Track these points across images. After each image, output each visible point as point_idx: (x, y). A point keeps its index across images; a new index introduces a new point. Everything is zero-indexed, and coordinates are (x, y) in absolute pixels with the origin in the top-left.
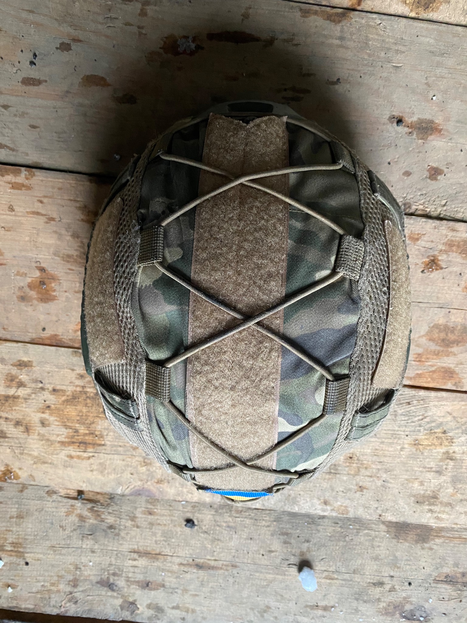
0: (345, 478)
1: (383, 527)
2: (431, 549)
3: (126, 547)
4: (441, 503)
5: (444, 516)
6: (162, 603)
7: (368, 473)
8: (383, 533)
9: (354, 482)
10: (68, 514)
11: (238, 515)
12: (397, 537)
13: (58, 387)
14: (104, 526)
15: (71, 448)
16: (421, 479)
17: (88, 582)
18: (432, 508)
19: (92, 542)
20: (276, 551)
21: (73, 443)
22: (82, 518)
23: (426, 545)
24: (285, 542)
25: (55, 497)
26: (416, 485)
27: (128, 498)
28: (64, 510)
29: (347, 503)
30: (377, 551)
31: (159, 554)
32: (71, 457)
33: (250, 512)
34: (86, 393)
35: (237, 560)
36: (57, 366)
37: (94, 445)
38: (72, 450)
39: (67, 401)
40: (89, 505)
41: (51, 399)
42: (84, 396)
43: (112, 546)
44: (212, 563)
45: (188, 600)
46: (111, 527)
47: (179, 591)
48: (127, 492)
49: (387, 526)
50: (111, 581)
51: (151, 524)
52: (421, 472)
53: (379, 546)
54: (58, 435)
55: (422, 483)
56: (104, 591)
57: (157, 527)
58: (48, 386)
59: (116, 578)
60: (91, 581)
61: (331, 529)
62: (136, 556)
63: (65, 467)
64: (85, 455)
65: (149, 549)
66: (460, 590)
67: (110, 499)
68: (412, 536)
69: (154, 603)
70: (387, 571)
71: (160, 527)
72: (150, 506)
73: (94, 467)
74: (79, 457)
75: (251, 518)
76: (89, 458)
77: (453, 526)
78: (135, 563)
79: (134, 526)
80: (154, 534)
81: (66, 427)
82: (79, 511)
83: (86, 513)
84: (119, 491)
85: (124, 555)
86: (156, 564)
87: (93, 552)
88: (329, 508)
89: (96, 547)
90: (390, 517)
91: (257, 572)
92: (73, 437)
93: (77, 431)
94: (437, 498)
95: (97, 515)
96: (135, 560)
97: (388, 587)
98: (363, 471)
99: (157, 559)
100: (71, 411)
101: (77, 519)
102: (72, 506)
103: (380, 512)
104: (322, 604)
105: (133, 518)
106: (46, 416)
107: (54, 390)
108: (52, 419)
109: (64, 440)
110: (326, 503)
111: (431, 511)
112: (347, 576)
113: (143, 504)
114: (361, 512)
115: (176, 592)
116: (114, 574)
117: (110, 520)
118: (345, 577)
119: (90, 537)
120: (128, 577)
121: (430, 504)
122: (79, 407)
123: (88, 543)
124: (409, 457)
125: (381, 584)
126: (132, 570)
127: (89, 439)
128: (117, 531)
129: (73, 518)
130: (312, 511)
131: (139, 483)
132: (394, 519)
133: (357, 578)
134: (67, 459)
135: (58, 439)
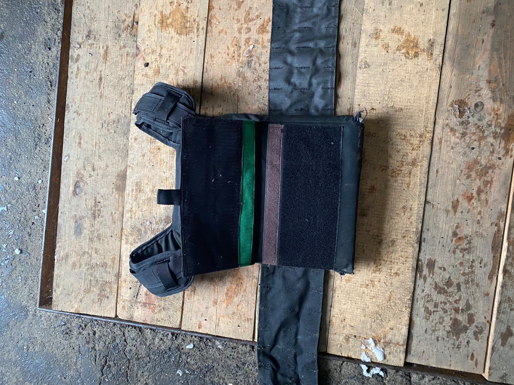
0: (148, 147)
1: (123, 169)
2: (113, 192)
3: (110, 43)
4: (137, 194)
5: (130, 197)
6: (80, 61)
7: (151, 158)
8: (120, 169)
9: (147, 152)
10: (126, 15)
11: (127, 97)
12: (118, 176)
13: (189, 10)
14: (120, 32)
15: (160, 16)
16: (149, 183)
17: (90, 25)
18: (135, 191)
19: (112, 26)
20: (109, 117)
21: (163, 17)
22: (124, 21)
23: (114, 190)
24: (114, 121)
25: (135, 8)
26: (146, 181)
27: (135, 43)
28: (128, 12)
29: (136, 149)
30: (110, 166)
31: (106, 60)
32: (155, 16)
33: (129, 103)
34: (187, 22)
35: (104, 98)
36: (199, 9)
37: (162, 27)
38: (159, 17)
39: (183, 14)
40: (130, 25)
41: (183, 6)
42: (185, 22)
43: (110, 36)
44: (102, 86)
45: (83, 74)
46: (120, 36)
47: (87, 70)
48: (138, 43)
49: (124, 170)
50: (92, 36)
51: (122, 56)
52: (153, 183)
53: (113, 167)
54: (166, 10)
55: (147, 184)
56: (86, 33)
57: (120, 58)
58: (190, 5)
59: (93, 39)
60: (91, 26)
61: (122, 143)
62: (105, 48)
63: (150, 13)
64: (157, 22)
65: (109, 54)
66: (91, 209)
67: (134, 36)
68: (119, 183)
69: (81, 58)
70: (100, 172)
71: (120, 60)
72: (131, 55)
73: (150, 27)
74: (155, 20)
75: (126, 104)
76: (155, 25)
77: (125, 202)
78: (101, 48)
79: (121, 47)
80: (117, 57)
81: (170, 14)
82: (127, 20)
83: (127, 23)
84: (139, 40)
85: (105, 42)
86: (101, 58)
87: (106, 27)
88: (133, 141)
89: (109, 29)
90: (129, 171)
91: (98, 108)
92: (165, 17)
93: (168, 19)
94: (139, 192)
95: (126, 29)
96: (103, 48)
97: (92, 173)
98: (152, 155)
99: (104, 59)
100: (178, 16)
101: (123, 19)
102: (130, 17)
103: (131, 166)
104: (82, 142)
105: (124, 47)
106: (175, 4)
107: (188, 8)
108: (174, 7)
109: (164, 12)
110: (136, 139)
111: (133, 190)
112: (97, 152)
113: (132, 51)
114: (131, 157)
115: (86, 69)
116: (95, 37)
117: (123, 35)
118: (96, 152)
119: (114, 25)
120: (94, 44)
121: (136, 189)
122: (180, 19)
123: (111, 25)
124: (160, 176)
125: (94, 170)
126: (98, 46)
127: (165, 24)
128: (118, 38)
129: (124, 17)
130: (131, 133)
131: (143, 49)
132: (127, 173)
133: (97, 158)
134: (154, 14)
135: (164, 10)
